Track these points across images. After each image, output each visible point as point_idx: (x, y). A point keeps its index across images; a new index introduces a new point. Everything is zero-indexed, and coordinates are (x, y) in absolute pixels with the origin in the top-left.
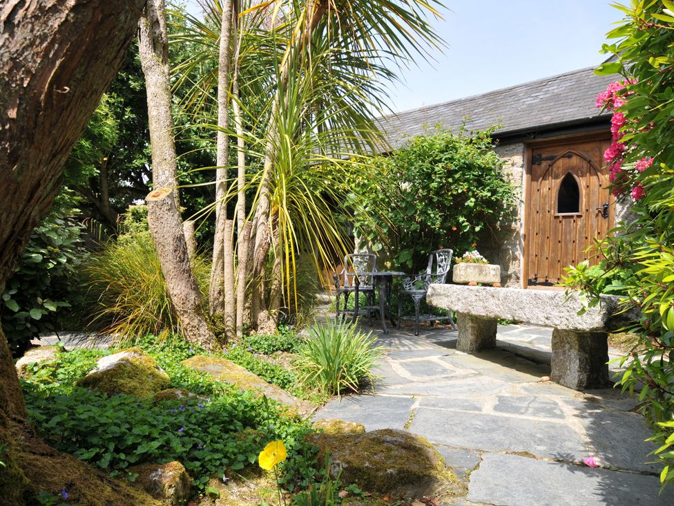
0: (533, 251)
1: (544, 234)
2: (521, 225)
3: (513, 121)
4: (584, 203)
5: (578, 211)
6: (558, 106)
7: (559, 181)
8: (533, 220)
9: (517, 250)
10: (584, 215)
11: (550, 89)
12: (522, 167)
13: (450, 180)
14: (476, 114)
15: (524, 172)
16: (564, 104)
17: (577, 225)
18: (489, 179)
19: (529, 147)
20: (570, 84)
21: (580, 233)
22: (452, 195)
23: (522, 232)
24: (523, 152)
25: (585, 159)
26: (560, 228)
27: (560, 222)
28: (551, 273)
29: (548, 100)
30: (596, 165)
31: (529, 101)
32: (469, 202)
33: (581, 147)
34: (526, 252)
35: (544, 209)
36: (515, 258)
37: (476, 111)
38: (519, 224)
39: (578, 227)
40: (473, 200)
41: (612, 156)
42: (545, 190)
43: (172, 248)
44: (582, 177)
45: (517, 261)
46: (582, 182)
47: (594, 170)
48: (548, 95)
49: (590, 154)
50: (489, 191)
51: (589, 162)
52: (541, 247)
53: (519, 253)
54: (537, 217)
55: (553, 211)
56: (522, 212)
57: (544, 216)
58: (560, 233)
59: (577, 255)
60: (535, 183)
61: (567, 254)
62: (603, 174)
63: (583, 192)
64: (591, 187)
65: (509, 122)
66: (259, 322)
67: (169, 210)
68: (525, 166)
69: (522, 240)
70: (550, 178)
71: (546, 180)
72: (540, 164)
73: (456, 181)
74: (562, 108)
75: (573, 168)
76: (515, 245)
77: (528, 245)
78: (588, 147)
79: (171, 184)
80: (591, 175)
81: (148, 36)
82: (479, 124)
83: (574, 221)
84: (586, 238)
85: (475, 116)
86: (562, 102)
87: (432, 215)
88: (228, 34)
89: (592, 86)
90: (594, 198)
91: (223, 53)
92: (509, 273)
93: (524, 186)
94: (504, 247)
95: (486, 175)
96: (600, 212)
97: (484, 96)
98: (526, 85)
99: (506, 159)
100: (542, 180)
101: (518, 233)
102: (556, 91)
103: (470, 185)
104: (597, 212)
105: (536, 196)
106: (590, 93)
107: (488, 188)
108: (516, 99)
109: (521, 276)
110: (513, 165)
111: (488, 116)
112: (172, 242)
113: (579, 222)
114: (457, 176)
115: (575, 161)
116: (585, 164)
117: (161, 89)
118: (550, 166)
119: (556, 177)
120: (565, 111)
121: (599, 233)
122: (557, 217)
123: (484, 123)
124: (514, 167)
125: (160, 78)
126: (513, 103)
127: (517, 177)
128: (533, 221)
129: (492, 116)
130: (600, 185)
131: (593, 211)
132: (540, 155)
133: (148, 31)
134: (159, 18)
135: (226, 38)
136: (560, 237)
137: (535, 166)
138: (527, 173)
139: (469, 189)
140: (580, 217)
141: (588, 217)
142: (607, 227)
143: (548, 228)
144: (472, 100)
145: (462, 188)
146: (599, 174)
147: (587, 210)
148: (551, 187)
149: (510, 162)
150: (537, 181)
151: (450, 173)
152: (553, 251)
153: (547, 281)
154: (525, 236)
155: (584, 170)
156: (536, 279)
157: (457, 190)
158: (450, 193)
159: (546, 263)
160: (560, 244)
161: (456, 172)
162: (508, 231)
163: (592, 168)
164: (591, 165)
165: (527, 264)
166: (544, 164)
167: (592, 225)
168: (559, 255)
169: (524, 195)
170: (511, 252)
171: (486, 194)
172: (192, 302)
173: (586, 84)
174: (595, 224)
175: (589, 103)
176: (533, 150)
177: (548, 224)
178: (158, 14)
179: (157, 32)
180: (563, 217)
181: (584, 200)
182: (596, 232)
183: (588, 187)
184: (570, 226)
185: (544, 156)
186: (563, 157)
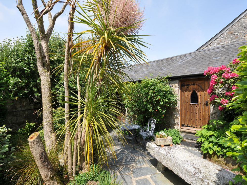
0: (183, 115)
1: (186, 110)
2: (179, 107)
3: (175, 71)
4: (199, 101)
5: (198, 103)
6: (189, 66)
7: (191, 93)
8: (183, 104)
9: (178, 115)
10: (200, 104)
11: (186, 58)
12: (178, 88)
13: (155, 95)
14: (163, 66)
15: (179, 89)
16: (191, 66)
17: (197, 108)
18: (168, 95)
19: (181, 81)
20: (192, 57)
21: (199, 110)
22: (155, 100)
23: (179, 109)
24: (179, 83)
25: (199, 86)
26: (192, 108)
27: (192, 106)
28: (189, 123)
29: (186, 63)
30: (203, 88)
31: (180, 63)
32: (161, 102)
33: (198, 82)
34: (181, 115)
35: (186, 101)
36: (177, 118)
37: (163, 65)
38: (178, 106)
39: (198, 108)
40: (162, 102)
41: (210, 92)
42: (186, 95)
43: (39, 158)
44: (199, 92)
45: (178, 119)
46: (199, 94)
47: (203, 90)
48: (186, 61)
49: (201, 84)
50: (167, 99)
51: (201, 87)
52: (186, 114)
53: (178, 116)
54: (184, 104)
55: (189, 102)
56: (179, 103)
57: (186, 104)
58: (192, 109)
59: (198, 118)
60: (183, 93)
61: (194, 117)
62: (205, 91)
63: (199, 97)
64: (202, 95)
65: (174, 71)
66: (83, 167)
67: (37, 144)
68: (179, 87)
69: (179, 111)
70: (188, 91)
71: (186, 92)
72: (184, 87)
73: (157, 96)
74: (190, 67)
75: (195, 89)
76: (177, 113)
77: (181, 113)
78: (200, 82)
79: (49, 117)
80: (201, 91)
81: (41, 63)
82: (164, 71)
83: (196, 106)
84: (201, 112)
85: (162, 67)
86: (190, 64)
87: (149, 107)
88: (67, 64)
89: (200, 58)
90: (203, 99)
91: (65, 71)
92: (175, 122)
93: (179, 94)
94: (173, 114)
95: (167, 93)
96: (205, 104)
97: (166, 59)
98: (178, 56)
99: (173, 85)
100: (185, 92)
101: (178, 109)
102: (188, 59)
103: (161, 97)
104: (204, 104)
105: (183, 97)
106: (200, 61)
107: (167, 98)
108: (176, 61)
109: (179, 123)
110: (175, 87)
111: (167, 68)
112: (39, 156)
113: (198, 107)
114: (157, 94)
115: (196, 86)
116: (199, 88)
117: (46, 82)
118: (188, 87)
119: (190, 91)
120: (192, 69)
121: (205, 111)
122: (190, 105)
123: (166, 71)
124: (176, 88)
125: (45, 77)
126: (174, 63)
127: (177, 91)
128: (183, 106)
129: (168, 68)
130: (205, 95)
131: (203, 103)
132: (184, 84)
133: (40, 61)
134: (46, 55)
135: (66, 65)
136: (192, 111)
137: (183, 87)
138: (180, 90)
139: (161, 99)
140: (198, 105)
141: (201, 105)
142: (207, 109)
143: (187, 108)
144: (162, 60)
145: (159, 98)
146: (204, 91)
147: (201, 103)
148: (188, 94)
149: (174, 86)
150: (184, 92)
151: (154, 93)
152: (189, 116)
153: (188, 125)
154: (180, 110)
155: (199, 90)
156: (184, 124)
157: (157, 99)
158: (155, 99)
159: (187, 119)
160: (192, 114)
161: (156, 92)
162: (175, 109)
163: (202, 89)
164: (201, 88)
165: (181, 120)
166: (186, 87)
167: (202, 108)
168: (192, 117)
169: (179, 97)
170: (176, 115)
171: (167, 100)
172: (49, 176)
173: (198, 57)
174: (203, 108)
175: (200, 66)
176: (182, 82)
177: (187, 106)
178: (45, 54)
179: (45, 60)
180: (193, 105)
181: (199, 99)
182: (204, 111)
183: (201, 95)
184: (195, 108)
185: (185, 84)
186: (192, 85)
